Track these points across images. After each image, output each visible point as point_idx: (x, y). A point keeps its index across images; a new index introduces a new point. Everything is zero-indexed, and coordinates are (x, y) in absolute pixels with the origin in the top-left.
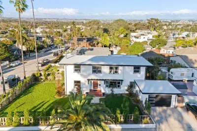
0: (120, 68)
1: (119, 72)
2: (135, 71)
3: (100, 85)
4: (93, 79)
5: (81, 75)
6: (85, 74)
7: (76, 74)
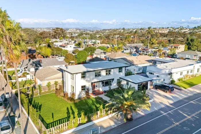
0: (112, 70)
1: (112, 73)
2: (119, 71)
3: (97, 86)
4: (95, 82)
5: (86, 80)
6: (89, 79)
7: (83, 80)
